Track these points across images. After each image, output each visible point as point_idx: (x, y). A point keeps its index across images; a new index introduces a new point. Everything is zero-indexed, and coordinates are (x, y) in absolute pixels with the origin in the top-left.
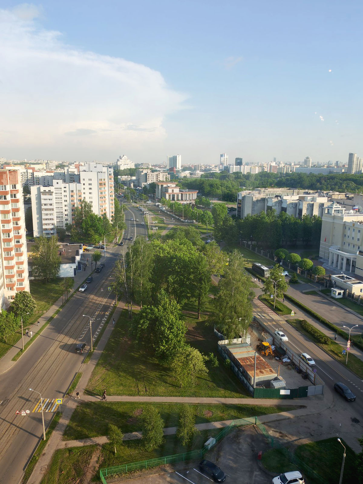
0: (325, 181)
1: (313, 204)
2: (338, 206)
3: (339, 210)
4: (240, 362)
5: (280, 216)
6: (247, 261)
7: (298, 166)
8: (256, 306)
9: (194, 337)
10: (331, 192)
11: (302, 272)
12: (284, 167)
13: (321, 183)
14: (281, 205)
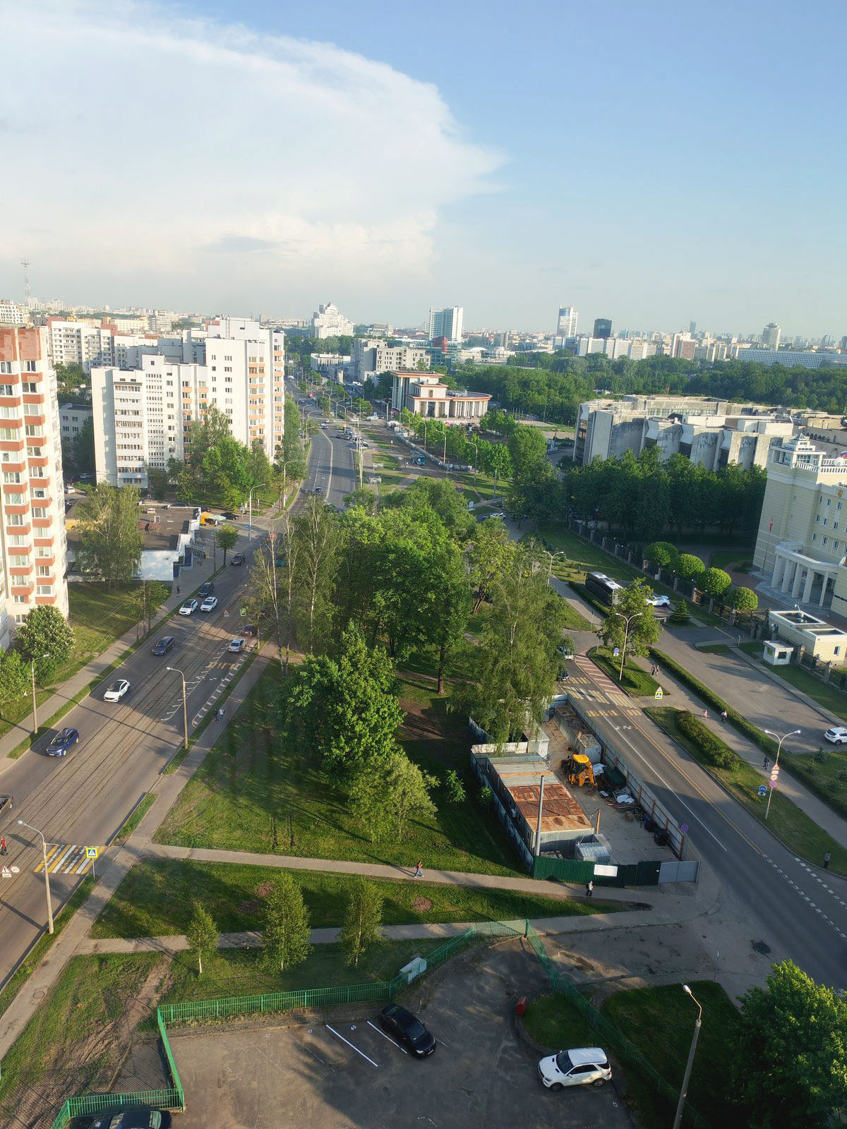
0: (807, 385)
1: (756, 438)
2: (809, 447)
3: (809, 456)
4: (512, 795)
5: (671, 464)
6: (577, 567)
7: (748, 346)
8: (579, 673)
9: (420, 731)
10: (809, 410)
11: (703, 600)
12: (712, 345)
13: (795, 390)
14: (680, 438)
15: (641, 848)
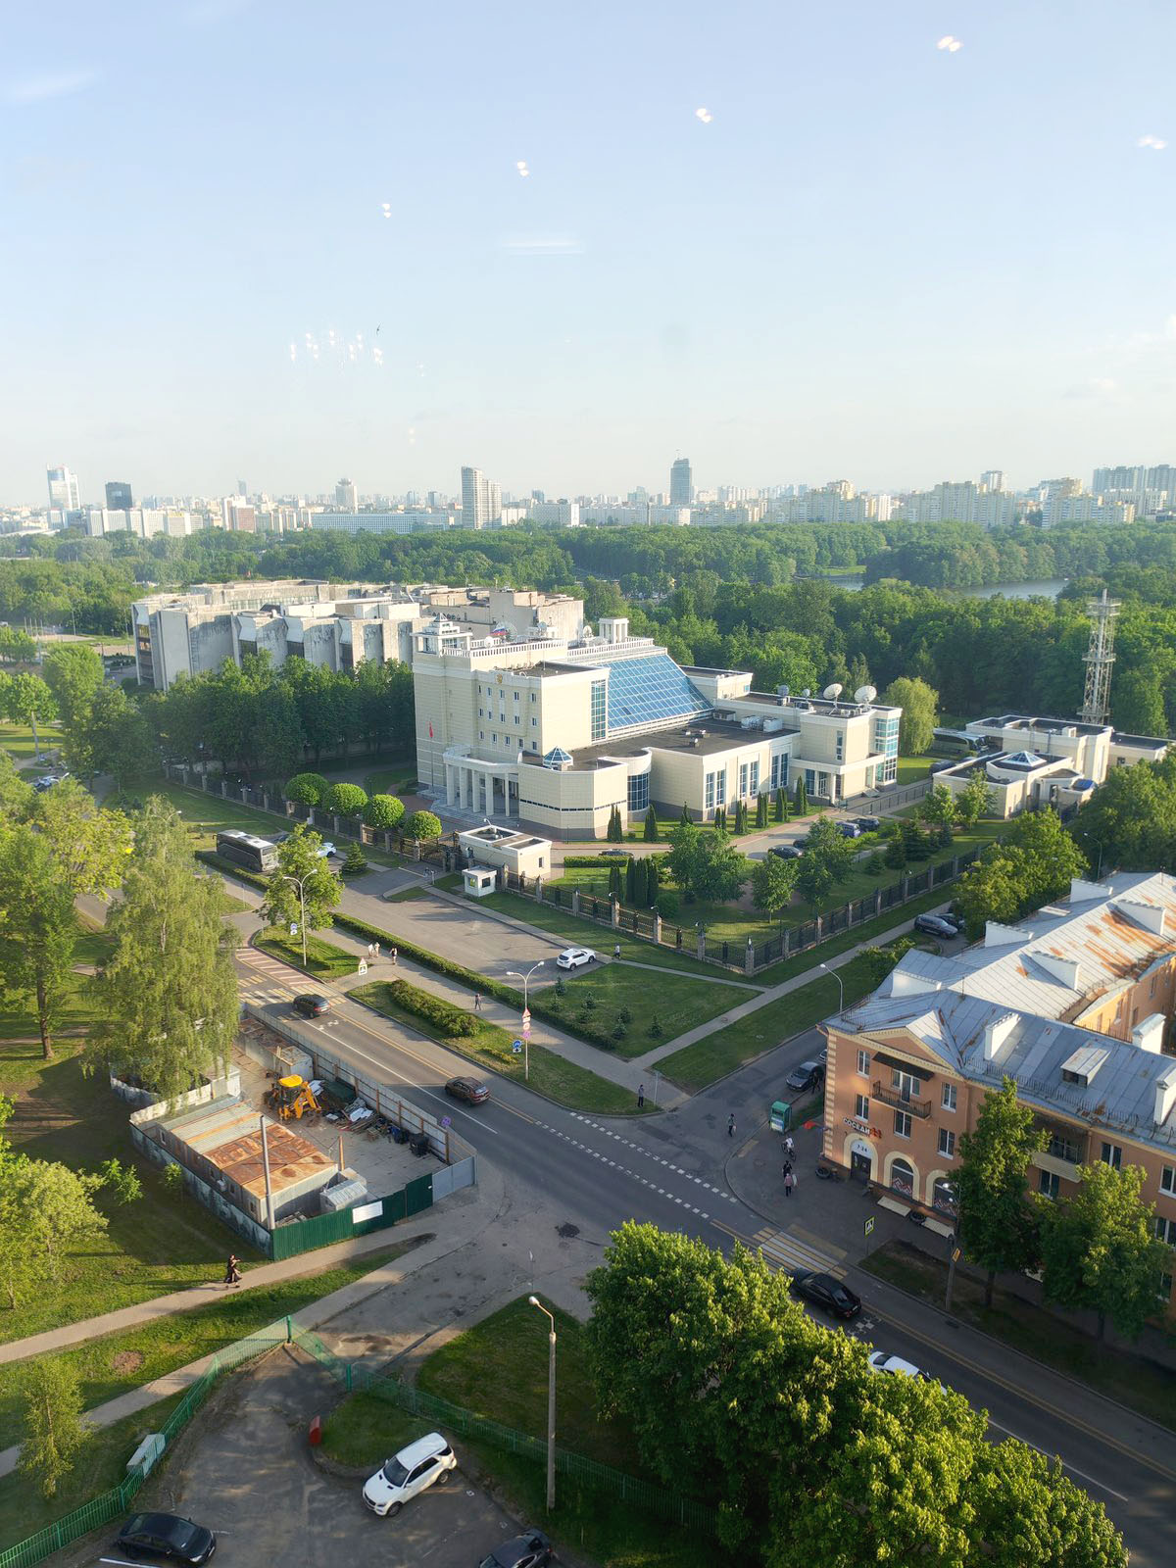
0: (406, 554)
1: (381, 626)
2: (452, 628)
3: (455, 639)
4: (214, 1161)
5: (288, 672)
6: (197, 829)
7: (320, 510)
8: (247, 971)
10: (427, 585)
11: (377, 837)
12: (276, 511)
13: (395, 562)
14: (285, 636)
15: (400, 1168)
